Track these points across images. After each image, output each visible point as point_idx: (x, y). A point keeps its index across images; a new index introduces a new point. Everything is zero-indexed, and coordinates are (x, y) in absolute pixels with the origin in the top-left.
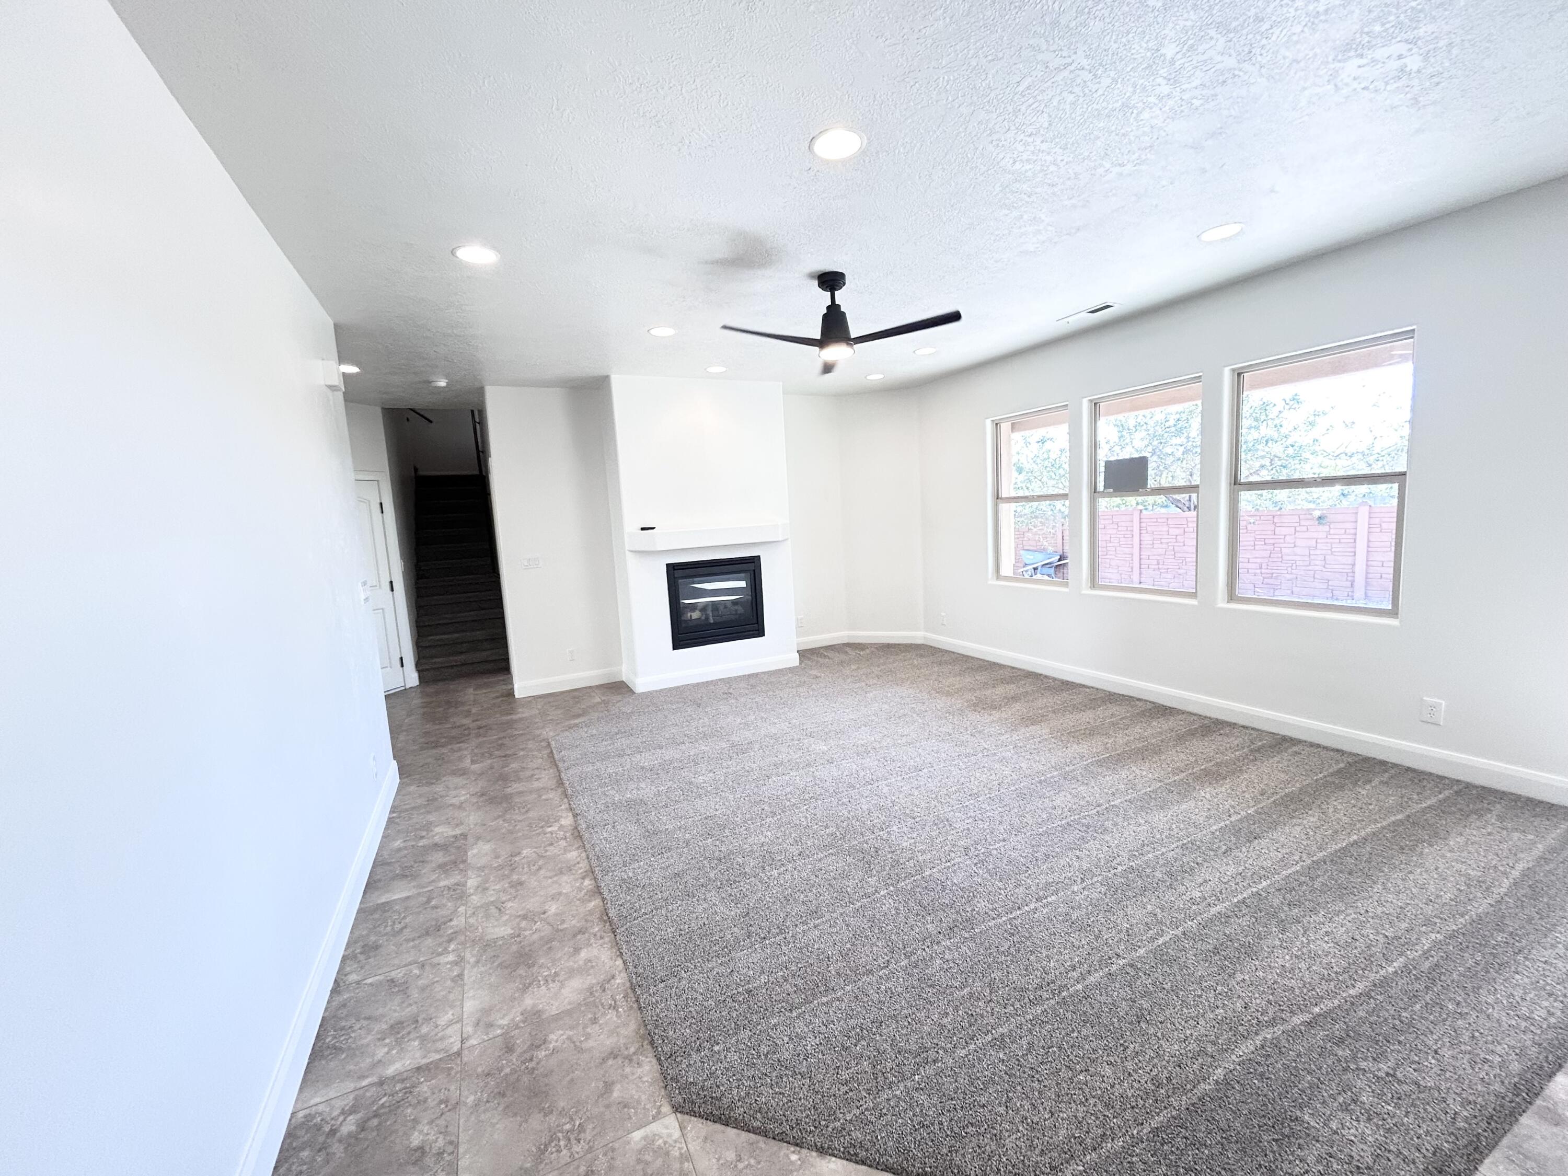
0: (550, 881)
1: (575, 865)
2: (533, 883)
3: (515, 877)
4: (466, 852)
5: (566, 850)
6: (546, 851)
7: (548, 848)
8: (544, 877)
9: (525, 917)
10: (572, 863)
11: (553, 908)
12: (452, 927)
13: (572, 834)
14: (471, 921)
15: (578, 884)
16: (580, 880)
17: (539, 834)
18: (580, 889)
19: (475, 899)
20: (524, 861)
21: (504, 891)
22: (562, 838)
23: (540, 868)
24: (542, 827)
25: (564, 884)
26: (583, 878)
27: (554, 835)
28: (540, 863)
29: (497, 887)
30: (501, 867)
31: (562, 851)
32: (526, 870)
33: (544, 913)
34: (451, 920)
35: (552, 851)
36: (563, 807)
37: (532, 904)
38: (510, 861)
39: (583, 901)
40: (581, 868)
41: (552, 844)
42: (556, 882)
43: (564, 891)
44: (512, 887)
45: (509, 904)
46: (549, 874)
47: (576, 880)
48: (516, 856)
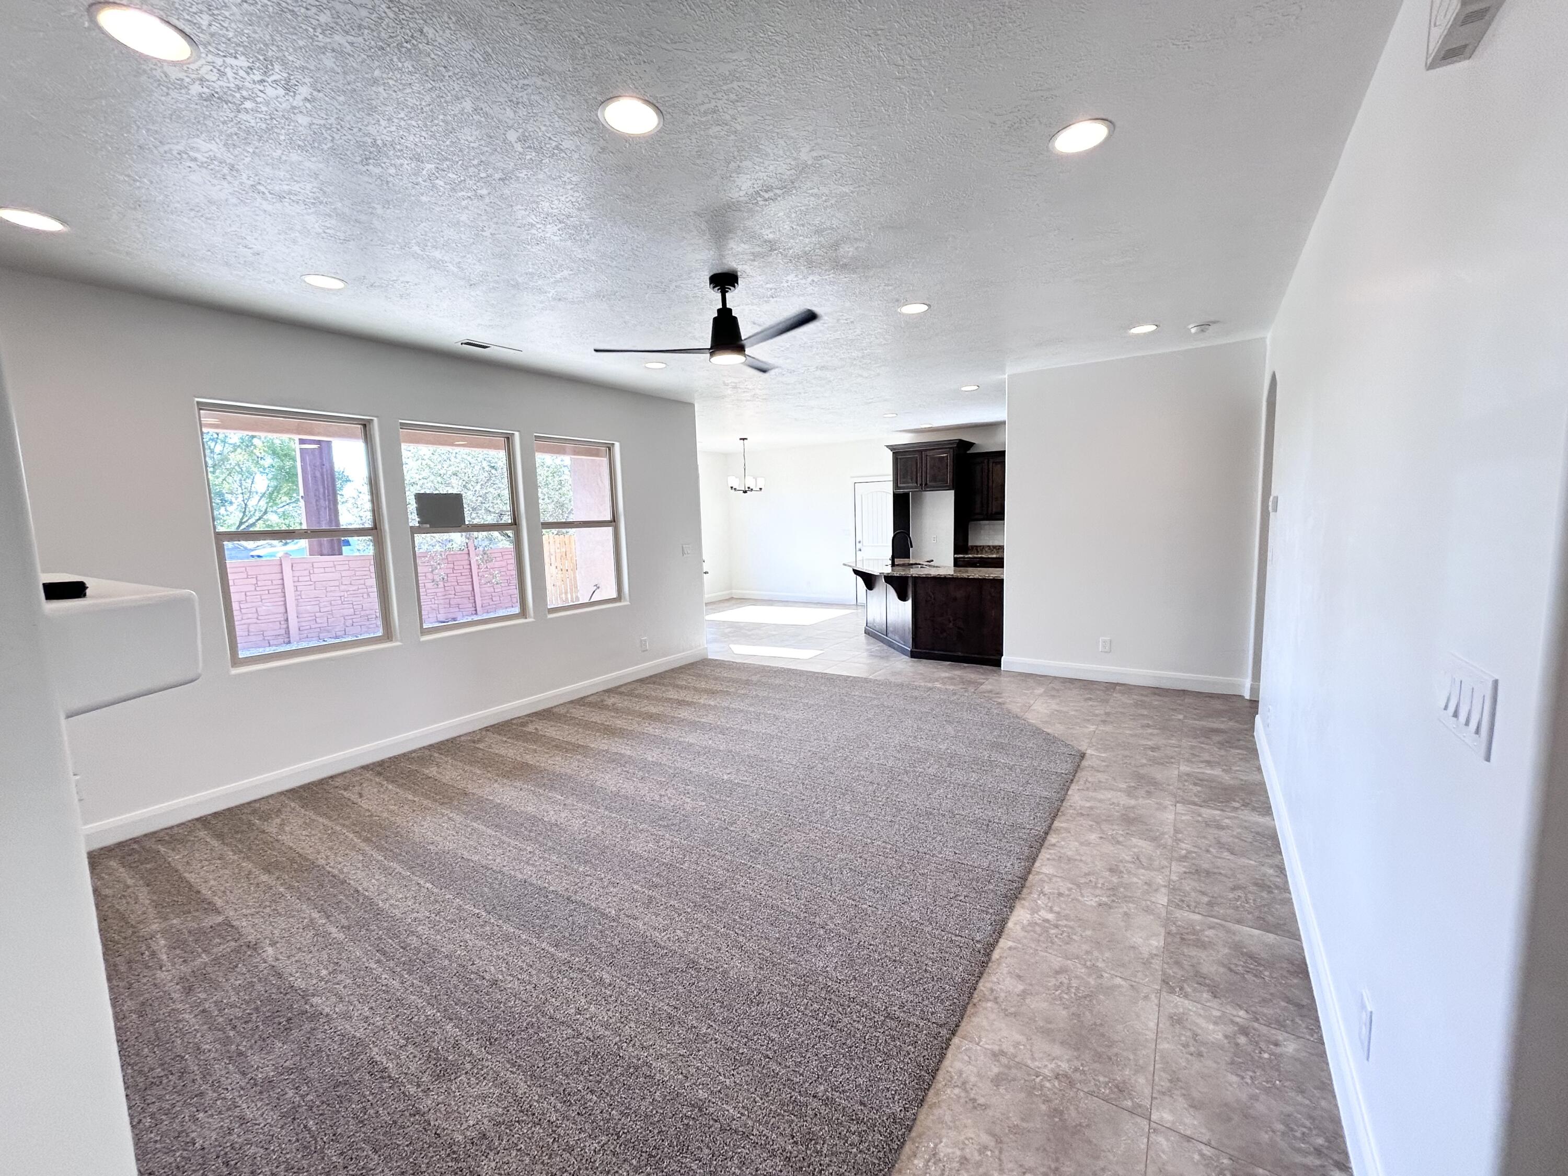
0: (1083, 858)
1: (1054, 859)
2: (1099, 865)
3: (1115, 880)
4: (1167, 944)
5: (1050, 877)
6: (1070, 889)
7: (1067, 892)
8: (1087, 864)
9: (1118, 842)
10: (1054, 863)
11: (1093, 837)
12: (1184, 867)
13: (1031, 893)
14: (1166, 863)
15: (1063, 843)
16: (1058, 844)
17: (1067, 918)
18: (1063, 839)
19: (1160, 880)
20: (1098, 892)
21: (1129, 872)
22: (1045, 895)
23: (1086, 874)
24: (1057, 926)
25: (1074, 849)
26: (1054, 845)
27: (1050, 905)
28: (1082, 880)
29: (1135, 880)
30: (1127, 899)
31: (1054, 879)
32: (1101, 881)
33: (1101, 838)
34: (1185, 873)
35: (1064, 886)
36: (1010, 944)
37: (1108, 848)
38: (1113, 901)
39: (1068, 830)
40: (1050, 853)
41: (1060, 894)
42: (1079, 854)
43: (1077, 843)
44: (1121, 872)
45: (1128, 858)
46: (1081, 865)
47: (1062, 847)
48: (1106, 904)
